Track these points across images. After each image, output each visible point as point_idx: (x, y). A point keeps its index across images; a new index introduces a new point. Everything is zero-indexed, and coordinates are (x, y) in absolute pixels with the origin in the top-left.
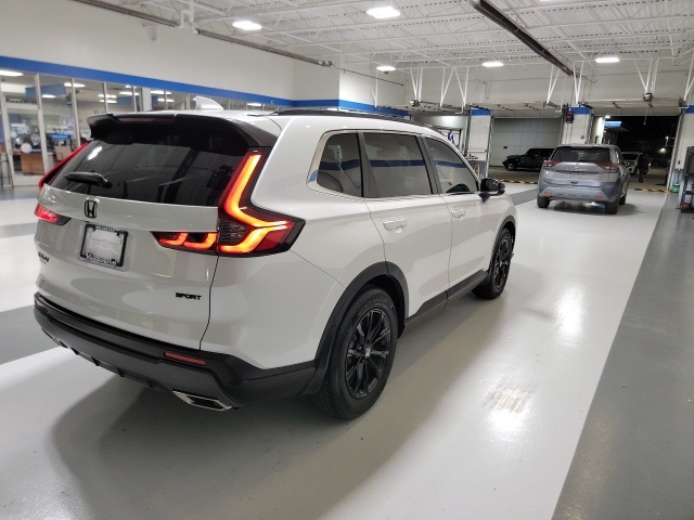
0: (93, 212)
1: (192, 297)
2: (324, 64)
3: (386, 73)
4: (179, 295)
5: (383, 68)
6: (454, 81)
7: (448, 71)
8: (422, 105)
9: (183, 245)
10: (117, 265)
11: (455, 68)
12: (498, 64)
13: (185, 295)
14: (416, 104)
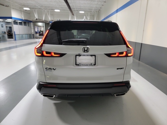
0: (87, 50)
1: (121, 68)
2: (6, 6)
3: (26, 10)
4: (117, 69)
5: (25, 9)
6: (46, 14)
7: (44, 11)
8: (38, 20)
9: (118, 56)
10: (94, 65)
11: (46, 10)
12: (59, 11)
13: (120, 69)
14: (37, 19)
